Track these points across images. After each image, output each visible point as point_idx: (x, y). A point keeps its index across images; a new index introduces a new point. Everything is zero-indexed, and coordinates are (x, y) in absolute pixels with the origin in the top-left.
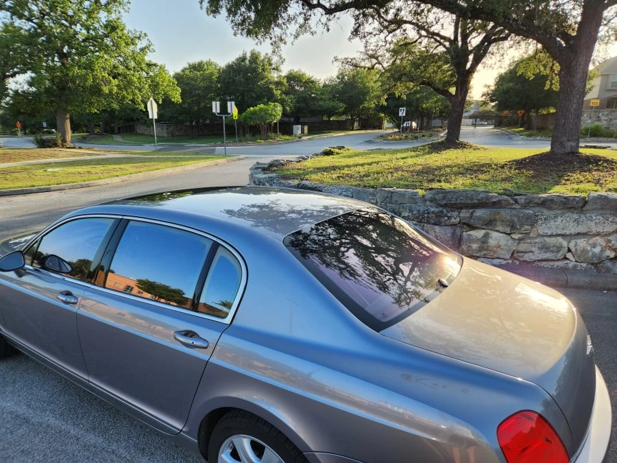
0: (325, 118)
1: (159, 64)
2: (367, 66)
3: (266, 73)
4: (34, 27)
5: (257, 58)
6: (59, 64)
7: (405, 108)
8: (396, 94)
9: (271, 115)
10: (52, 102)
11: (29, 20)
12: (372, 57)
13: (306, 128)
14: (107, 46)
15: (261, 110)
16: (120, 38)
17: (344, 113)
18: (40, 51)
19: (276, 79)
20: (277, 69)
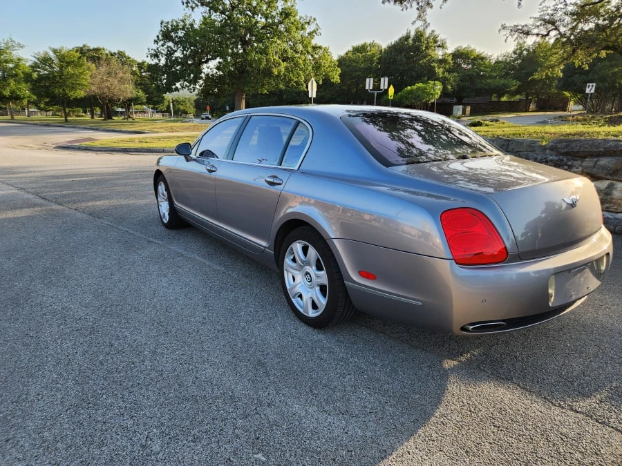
0: (494, 98)
1: (324, 46)
2: (542, 33)
3: (430, 51)
4: (225, 18)
5: (422, 36)
6: (241, 51)
7: (594, 84)
8: (576, 63)
9: (429, 94)
10: (233, 84)
11: (223, 13)
12: (547, 22)
13: (468, 109)
14: (280, 32)
15: (419, 88)
16: (292, 23)
17: (517, 92)
18: (228, 39)
19: (440, 57)
20: (442, 46)
